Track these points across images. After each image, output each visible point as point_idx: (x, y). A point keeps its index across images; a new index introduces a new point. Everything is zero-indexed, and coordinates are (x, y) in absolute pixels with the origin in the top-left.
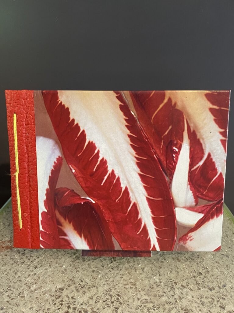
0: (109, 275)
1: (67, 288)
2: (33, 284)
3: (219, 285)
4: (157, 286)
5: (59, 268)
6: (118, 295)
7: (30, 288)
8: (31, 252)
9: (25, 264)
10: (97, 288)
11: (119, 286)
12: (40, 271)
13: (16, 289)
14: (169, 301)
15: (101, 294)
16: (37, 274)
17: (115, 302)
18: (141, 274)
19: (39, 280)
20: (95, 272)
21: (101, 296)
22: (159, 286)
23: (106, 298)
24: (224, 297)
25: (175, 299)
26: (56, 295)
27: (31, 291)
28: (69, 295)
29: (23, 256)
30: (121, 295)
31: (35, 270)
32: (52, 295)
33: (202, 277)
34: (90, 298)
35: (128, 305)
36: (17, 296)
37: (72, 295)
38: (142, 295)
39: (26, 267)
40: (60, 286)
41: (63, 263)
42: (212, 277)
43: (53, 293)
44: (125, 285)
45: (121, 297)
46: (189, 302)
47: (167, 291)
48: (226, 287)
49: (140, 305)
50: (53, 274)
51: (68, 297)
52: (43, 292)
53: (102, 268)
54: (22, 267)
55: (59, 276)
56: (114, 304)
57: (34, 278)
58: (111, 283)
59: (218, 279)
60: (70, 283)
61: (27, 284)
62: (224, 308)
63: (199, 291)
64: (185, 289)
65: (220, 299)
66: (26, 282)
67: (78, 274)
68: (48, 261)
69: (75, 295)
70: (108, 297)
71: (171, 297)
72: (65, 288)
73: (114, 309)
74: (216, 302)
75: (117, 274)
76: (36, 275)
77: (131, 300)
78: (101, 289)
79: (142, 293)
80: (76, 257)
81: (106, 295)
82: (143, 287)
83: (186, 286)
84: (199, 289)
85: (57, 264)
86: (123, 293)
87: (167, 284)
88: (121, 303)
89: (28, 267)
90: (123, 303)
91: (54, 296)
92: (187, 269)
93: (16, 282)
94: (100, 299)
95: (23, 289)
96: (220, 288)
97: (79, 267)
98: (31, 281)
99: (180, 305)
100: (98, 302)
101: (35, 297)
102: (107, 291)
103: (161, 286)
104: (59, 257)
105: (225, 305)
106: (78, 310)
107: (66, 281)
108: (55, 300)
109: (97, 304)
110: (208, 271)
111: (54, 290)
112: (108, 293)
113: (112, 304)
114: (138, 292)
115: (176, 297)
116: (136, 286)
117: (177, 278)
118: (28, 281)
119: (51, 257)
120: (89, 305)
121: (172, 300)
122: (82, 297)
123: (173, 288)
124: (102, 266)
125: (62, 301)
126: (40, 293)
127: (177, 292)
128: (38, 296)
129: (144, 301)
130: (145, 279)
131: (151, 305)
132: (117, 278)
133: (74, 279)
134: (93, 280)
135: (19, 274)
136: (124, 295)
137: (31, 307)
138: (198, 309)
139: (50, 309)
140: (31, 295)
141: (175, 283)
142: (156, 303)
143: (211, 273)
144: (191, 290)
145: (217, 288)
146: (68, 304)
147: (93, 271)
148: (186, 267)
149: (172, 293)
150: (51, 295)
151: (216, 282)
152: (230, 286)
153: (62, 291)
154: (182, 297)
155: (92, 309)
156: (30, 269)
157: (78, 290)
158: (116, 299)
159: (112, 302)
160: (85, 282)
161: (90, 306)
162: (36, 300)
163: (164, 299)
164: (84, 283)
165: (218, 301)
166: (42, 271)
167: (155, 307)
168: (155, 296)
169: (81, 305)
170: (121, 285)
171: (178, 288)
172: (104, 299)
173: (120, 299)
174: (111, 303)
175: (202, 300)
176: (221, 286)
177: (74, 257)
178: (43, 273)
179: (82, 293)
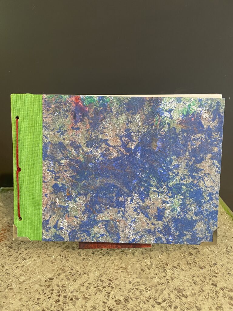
0: (100, 262)
1: (57, 277)
2: (22, 276)
3: (210, 264)
4: (149, 269)
5: (48, 258)
6: (110, 280)
7: (18, 280)
8: (19, 245)
9: (13, 257)
10: (88, 275)
11: (110, 271)
12: (28, 262)
13: (4, 282)
14: (161, 282)
15: (92, 280)
16: (26, 265)
17: (107, 287)
18: (132, 258)
19: (28, 271)
20: (85, 260)
21: (93, 282)
22: (150, 268)
23: (98, 284)
24: (216, 275)
25: (167, 280)
26: (46, 284)
27: (20, 282)
28: (59, 284)
29: (10, 250)
30: (112, 280)
31: (23, 262)
32: (42, 285)
33: (193, 257)
34: (81, 285)
35: (119, 289)
36: (5, 288)
37: (63, 283)
38: (133, 279)
39: (14, 259)
40: (50, 276)
41: (52, 253)
42: (203, 257)
43: (43, 283)
44: (117, 270)
45: (113, 282)
46: (181, 281)
47: (159, 272)
48: (217, 265)
49: (132, 288)
50: (42, 264)
51: (59, 286)
52: (32, 283)
53: (92, 255)
54: (10, 260)
55: (48, 266)
56: (106, 289)
57: (22, 270)
58: (102, 269)
59: (208, 257)
60: (61, 272)
61: (15, 276)
62: (216, 286)
63: (191, 270)
64: (177, 269)
65: (212, 277)
66: (15, 274)
67: (68, 263)
68: (36, 253)
69: (65, 283)
70: (99, 283)
71: (163, 278)
72: (55, 277)
73: (106, 294)
74: (208, 280)
75: (108, 260)
76: (24, 267)
77: (123, 284)
78: (92, 276)
79: (134, 276)
80: (65, 247)
81: (98, 281)
82: (135, 271)
83: (177, 267)
84: (191, 269)
85: (46, 254)
86: (115, 278)
87: (158, 266)
88: (112, 288)
89: (16, 260)
90: (115, 287)
91: (44, 286)
92: (177, 250)
93: (4, 275)
94: (91, 285)
95: (11, 281)
96: (211, 266)
97: (69, 256)
98: (20, 273)
99: (172, 286)
100: (89, 288)
101: (24, 288)
102: (98, 277)
103: (153, 268)
104: (48, 248)
105: (217, 283)
106: (69, 298)
107: (56, 270)
108: (45, 290)
109: (88, 290)
110: (198, 251)
111: (43, 279)
112: (99, 279)
113: (103, 290)
114: (130, 276)
115: (168, 277)
116: (127, 270)
117: (169, 259)
118: (16, 273)
119: (40, 248)
120: (81, 291)
121: (164, 281)
122: (73, 284)
123: (164, 270)
124: (92, 254)
125: (52, 290)
126: (29, 283)
127: (169, 273)
128: (28, 287)
129: (136, 283)
130: (137, 262)
131: (143, 287)
132: (108, 264)
133: (64, 268)
134: (83, 268)
135: (7, 267)
136: (116, 280)
137: (21, 298)
138: (190, 288)
139: (40, 299)
140: (20, 287)
141: (167, 264)
142: (148, 285)
143: (201, 252)
144: (183, 270)
145: (208, 267)
146: (58, 292)
147: (84, 259)
148: (177, 248)
149: (163, 274)
150: (40, 285)
151: (207, 261)
152: (221, 264)
153: (52, 281)
154: (173, 277)
155: (84, 295)
156: (18, 262)
157: (68, 278)
158: (107, 284)
159: (104, 288)
160: (76, 270)
161: (81, 293)
162: (25, 291)
163: (156, 280)
164: (74, 271)
165: (210, 279)
166: (31, 262)
167: (147, 289)
168: (147, 278)
169: (72, 292)
170: (112, 270)
171: (169, 269)
172: (96, 285)
173: (111, 283)
174: (102, 288)
175: (194, 278)
176: (212, 264)
177: (64, 246)
178: (32, 264)
179: (73, 281)
